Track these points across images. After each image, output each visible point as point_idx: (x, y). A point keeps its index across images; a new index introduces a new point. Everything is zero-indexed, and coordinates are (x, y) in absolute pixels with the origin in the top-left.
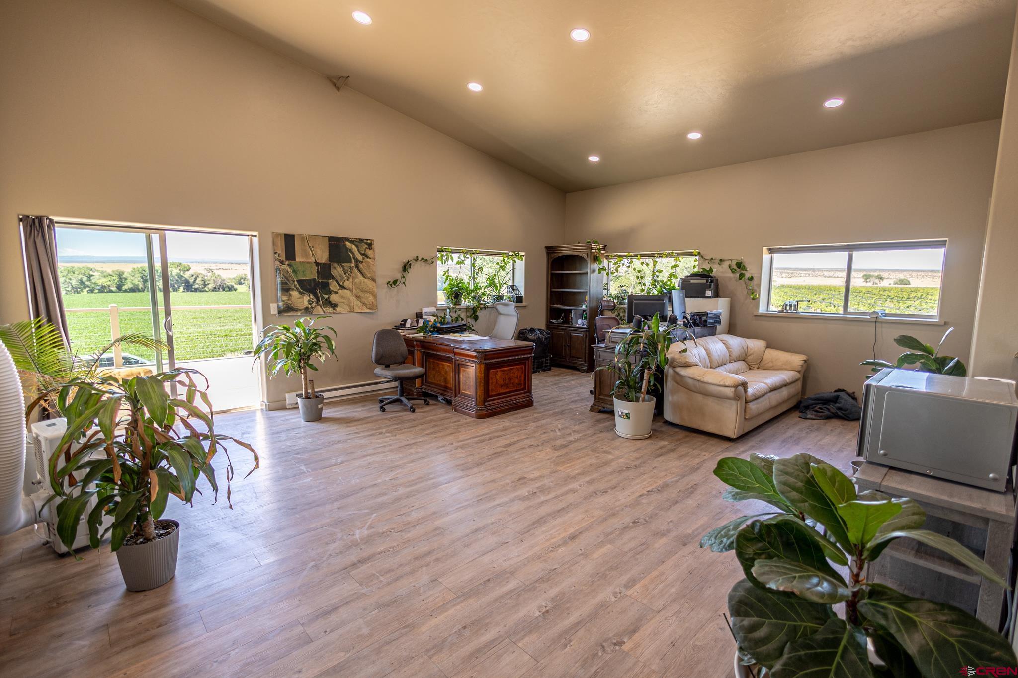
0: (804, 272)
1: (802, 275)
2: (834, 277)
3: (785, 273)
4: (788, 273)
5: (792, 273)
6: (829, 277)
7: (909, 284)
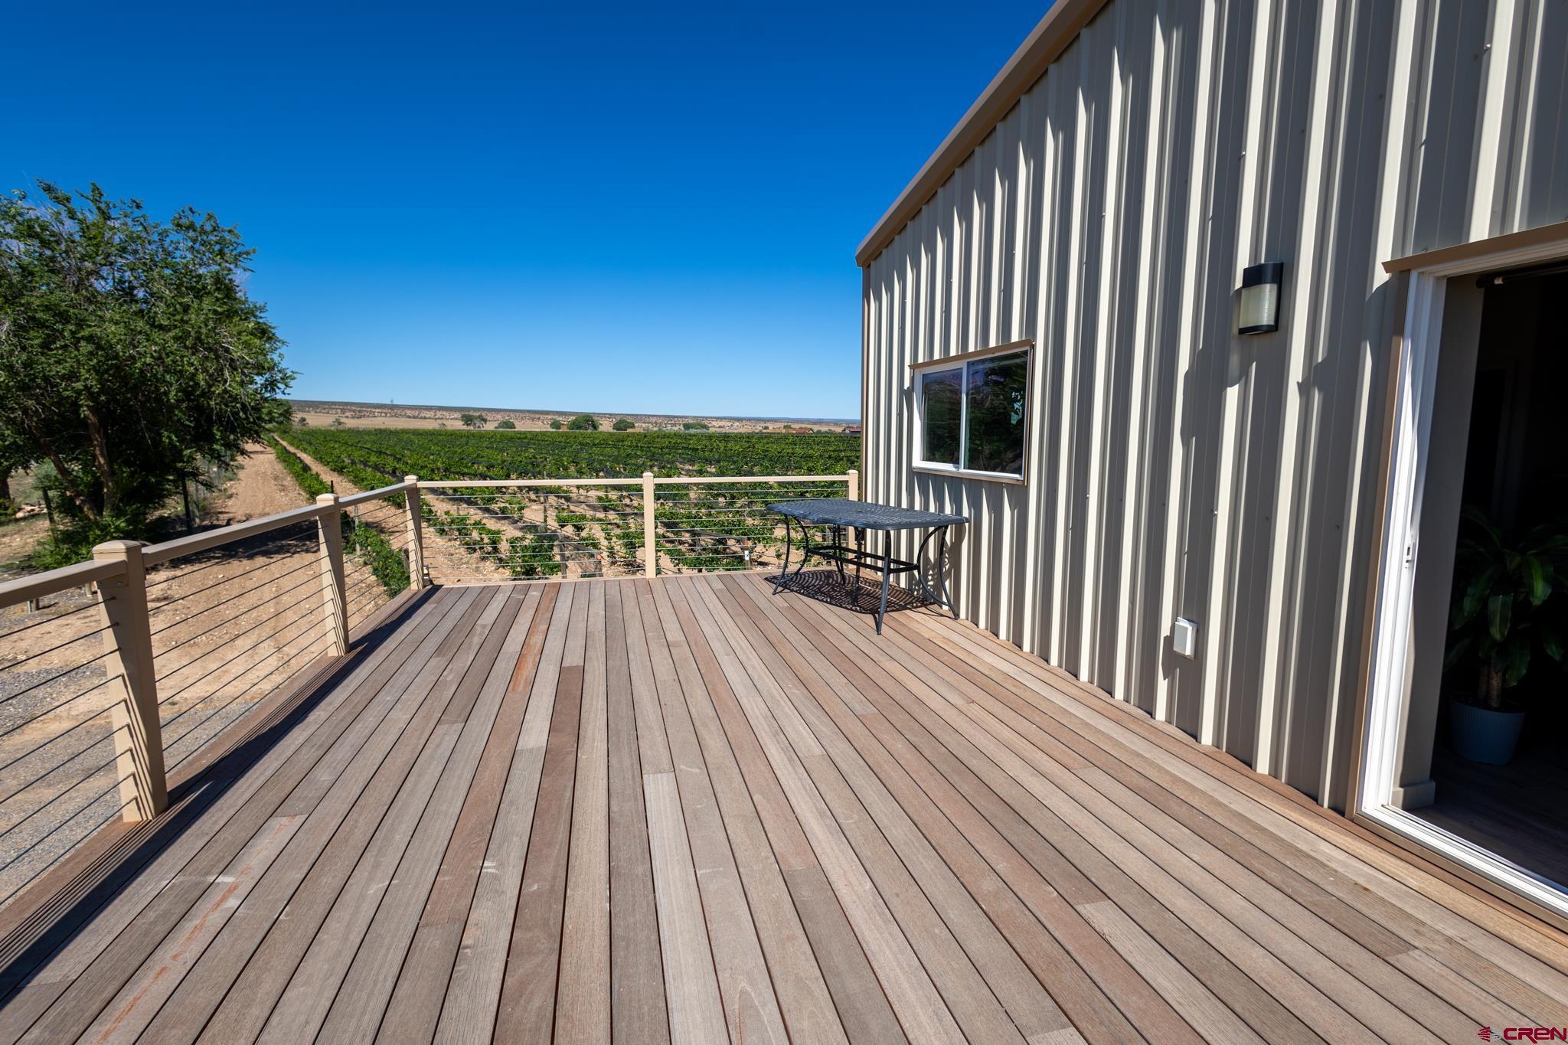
0: (377, 410)
1: (376, 414)
2: (421, 418)
3: (350, 410)
4: (354, 411)
5: (360, 411)
6: (414, 417)
7: (515, 428)
